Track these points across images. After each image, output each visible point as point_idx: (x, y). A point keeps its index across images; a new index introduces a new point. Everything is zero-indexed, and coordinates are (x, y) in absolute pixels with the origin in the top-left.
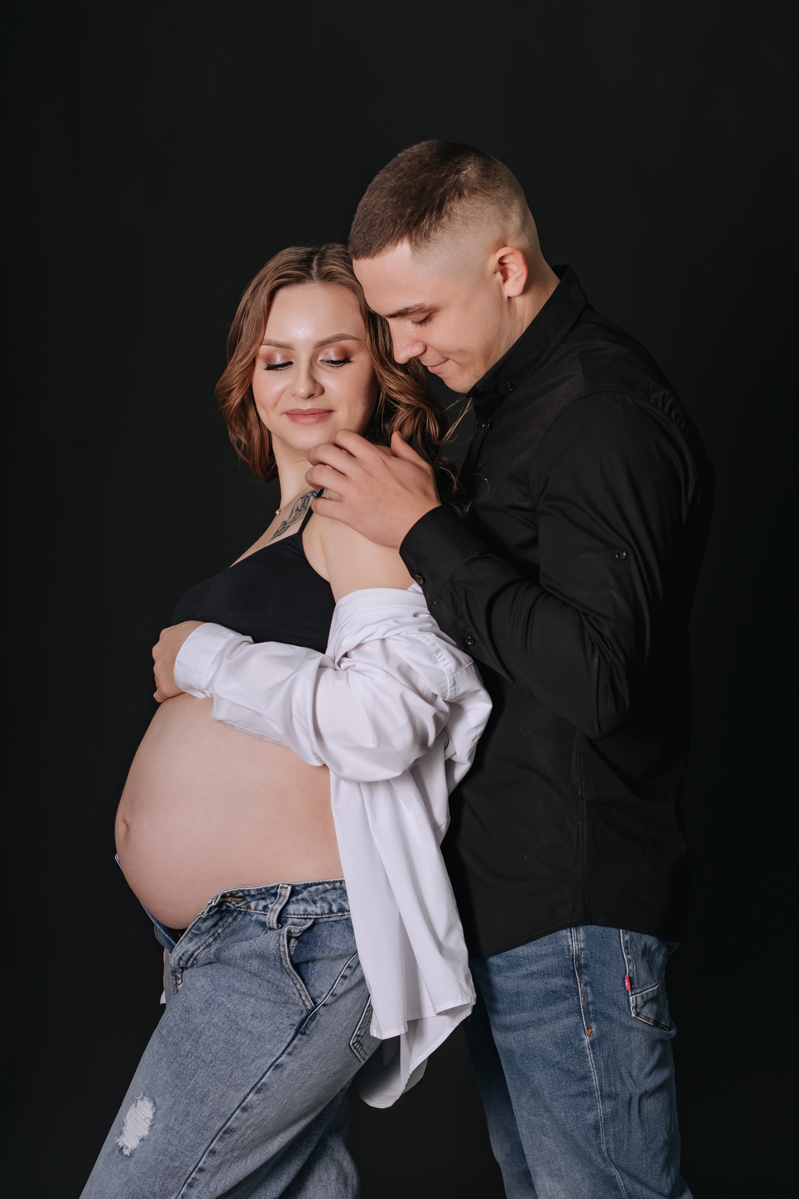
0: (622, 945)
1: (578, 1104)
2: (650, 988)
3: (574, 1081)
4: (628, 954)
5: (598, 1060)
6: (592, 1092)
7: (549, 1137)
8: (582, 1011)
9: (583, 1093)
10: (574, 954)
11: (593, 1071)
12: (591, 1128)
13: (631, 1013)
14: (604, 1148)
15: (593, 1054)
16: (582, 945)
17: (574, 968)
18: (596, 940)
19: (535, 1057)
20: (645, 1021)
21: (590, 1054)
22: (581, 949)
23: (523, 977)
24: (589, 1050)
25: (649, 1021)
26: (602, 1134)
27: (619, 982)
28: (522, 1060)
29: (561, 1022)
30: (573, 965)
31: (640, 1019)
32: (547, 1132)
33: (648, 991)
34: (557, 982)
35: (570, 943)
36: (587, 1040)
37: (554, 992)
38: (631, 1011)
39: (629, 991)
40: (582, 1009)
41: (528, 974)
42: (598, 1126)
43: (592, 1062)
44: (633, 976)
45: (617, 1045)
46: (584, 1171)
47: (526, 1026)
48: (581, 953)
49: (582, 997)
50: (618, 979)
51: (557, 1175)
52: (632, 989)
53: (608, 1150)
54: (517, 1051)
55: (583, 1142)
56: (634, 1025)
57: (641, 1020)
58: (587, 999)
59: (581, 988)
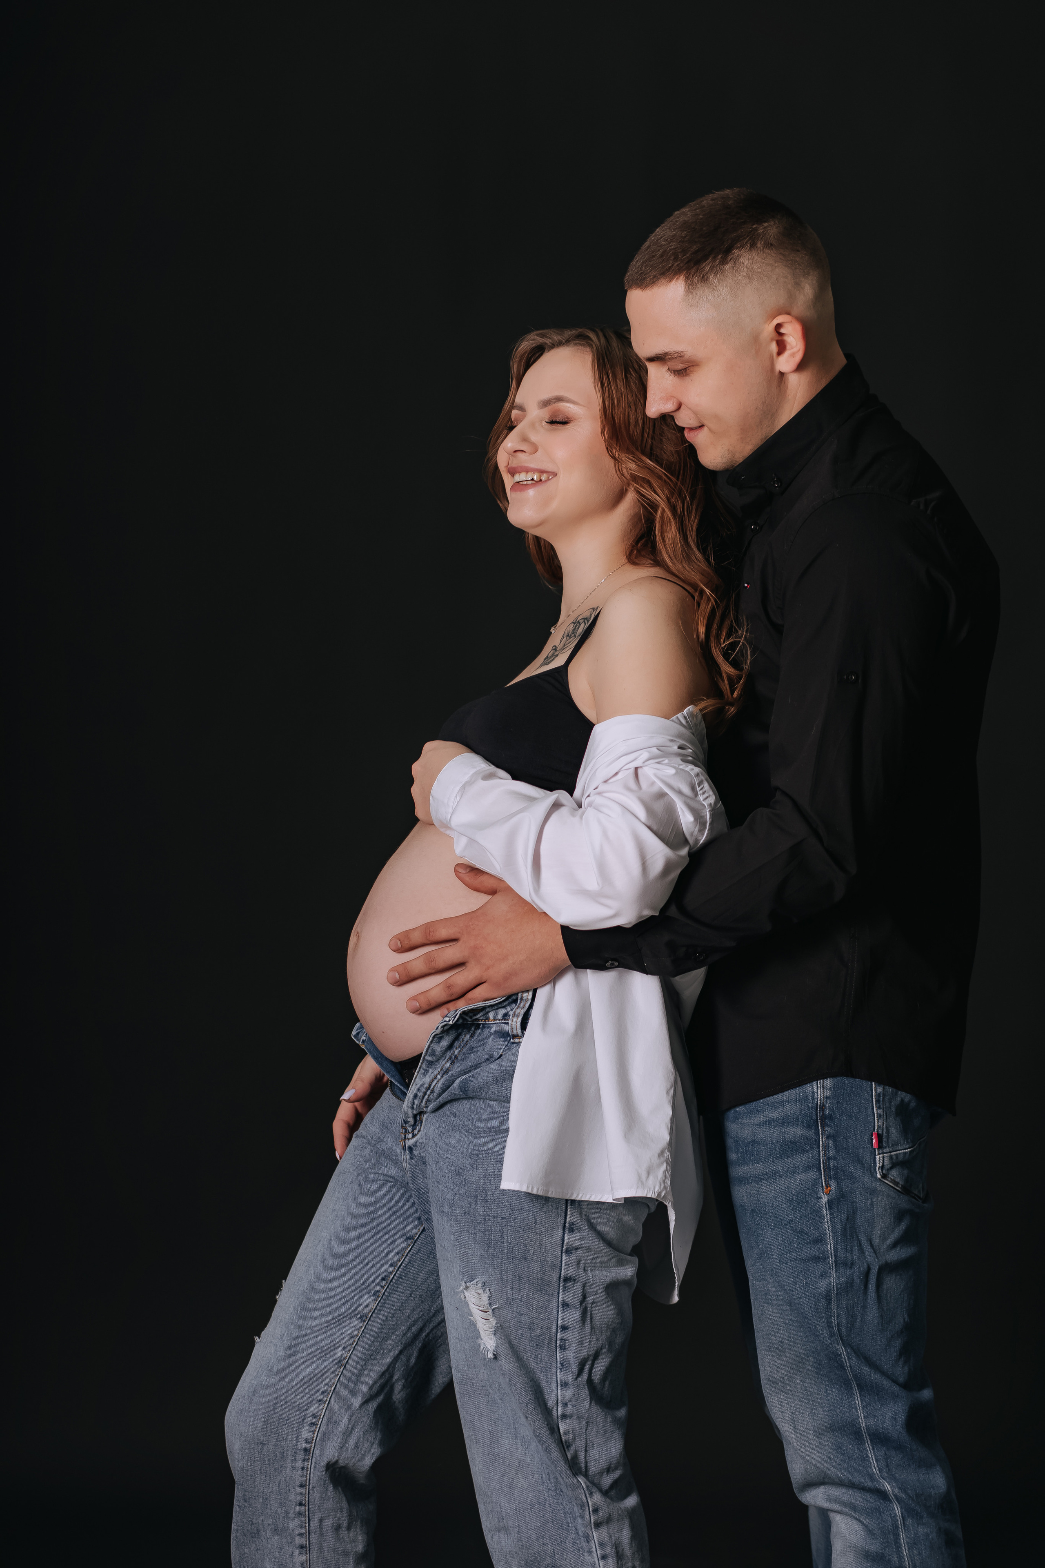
0: (874, 1097)
1: (809, 1270)
2: (901, 1150)
3: (807, 1243)
4: (878, 1108)
5: (834, 1223)
6: (825, 1257)
7: (772, 1306)
8: (822, 1166)
9: (816, 1258)
10: (819, 1102)
11: (829, 1233)
12: (822, 1298)
13: (877, 1174)
14: (835, 1322)
15: (830, 1215)
16: (828, 1093)
17: (817, 1118)
18: (844, 1089)
19: (766, 1213)
20: (892, 1185)
21: (827, 1215)
22: (827, 1098)
23: (760, 1125)
24: (826, 1210)
25: (898, 1186)
26: (833, 1305)
27: (866, 1138)
28: (753, 1216)
29: (798, 1177)
30: (817, 1114)
31: (887, 1182)
32: (771, 1300)
33: (899, 1152)
34: (796, 1132)
35: (815, 1090)
36: (824, 1199)
37: (792, 1142)
38: (876, 1172)
39: (876, 1149)
40: (822, 1164)
41: (766, 1121)
42: (830, 1296)
43: (828, 1224)
44: (883, 1134)
45: (857, 1208)
46: (808, 1346)
47: (759, 1179)
48: (826, 1102)
49: (822, 1151)
50: (865, 1134)
51: (777, 1348)
52: (880, 1147)
53: (838, 1324)
54: (749, 1206)
55: (809, 1312)
56: (878, 1188)
57: (887, 1184)
58: (829, 1153)
59: (822, 1141)
